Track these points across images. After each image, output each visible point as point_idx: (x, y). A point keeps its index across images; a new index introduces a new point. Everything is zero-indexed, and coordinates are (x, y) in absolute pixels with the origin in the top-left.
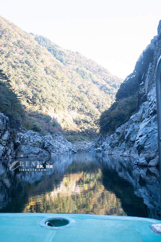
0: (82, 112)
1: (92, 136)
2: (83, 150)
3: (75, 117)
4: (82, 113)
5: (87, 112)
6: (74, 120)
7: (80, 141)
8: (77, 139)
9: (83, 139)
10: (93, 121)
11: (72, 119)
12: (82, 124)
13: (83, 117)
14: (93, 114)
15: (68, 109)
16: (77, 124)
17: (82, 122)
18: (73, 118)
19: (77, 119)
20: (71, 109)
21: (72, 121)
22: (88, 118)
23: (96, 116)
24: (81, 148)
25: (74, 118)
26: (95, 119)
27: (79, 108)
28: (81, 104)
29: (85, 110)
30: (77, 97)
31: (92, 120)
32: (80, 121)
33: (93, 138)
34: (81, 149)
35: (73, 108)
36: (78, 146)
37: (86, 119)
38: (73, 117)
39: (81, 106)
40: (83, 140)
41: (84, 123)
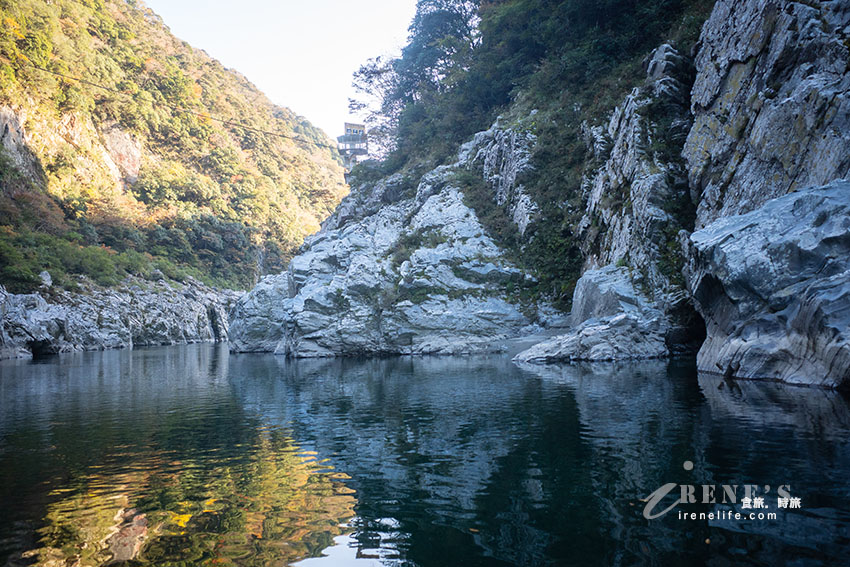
0: (174, 153)
1: (219, 267)
2: (174, 333)
3: (137, 168)
4: (170, 155)
5: (196, 152)
6: (126, 180)
7: (156, 278)
8: (137, 268)
9: (174, 274)
10: (226, 196)
11: (116, 175)
12: (171, 203)
13: (176, 171)
14: (229, 170)
15: (96, 118)
16: (144, 198)
17: (170, 192)
18: (123, 171)
19: (143, 177)
20: (114, 122)
21: (120, 186)
22: (205, 183)
23: (240, 177)
24: (161, 320)
25: (130, 173)
26: (235, 189)
27: (157, 122)
28: (170, 110)
29: (189, 142)
30: (151, 74)
31: (223, 191)
32: (162, 187)
33: (226, 277)
34: (162, 326)
35: (127, 121)
36: (142, 305)
37: (190, 181)
38: (125, 164)
39: (170, 121)
40: (177, 280)
41: (181, 198)
